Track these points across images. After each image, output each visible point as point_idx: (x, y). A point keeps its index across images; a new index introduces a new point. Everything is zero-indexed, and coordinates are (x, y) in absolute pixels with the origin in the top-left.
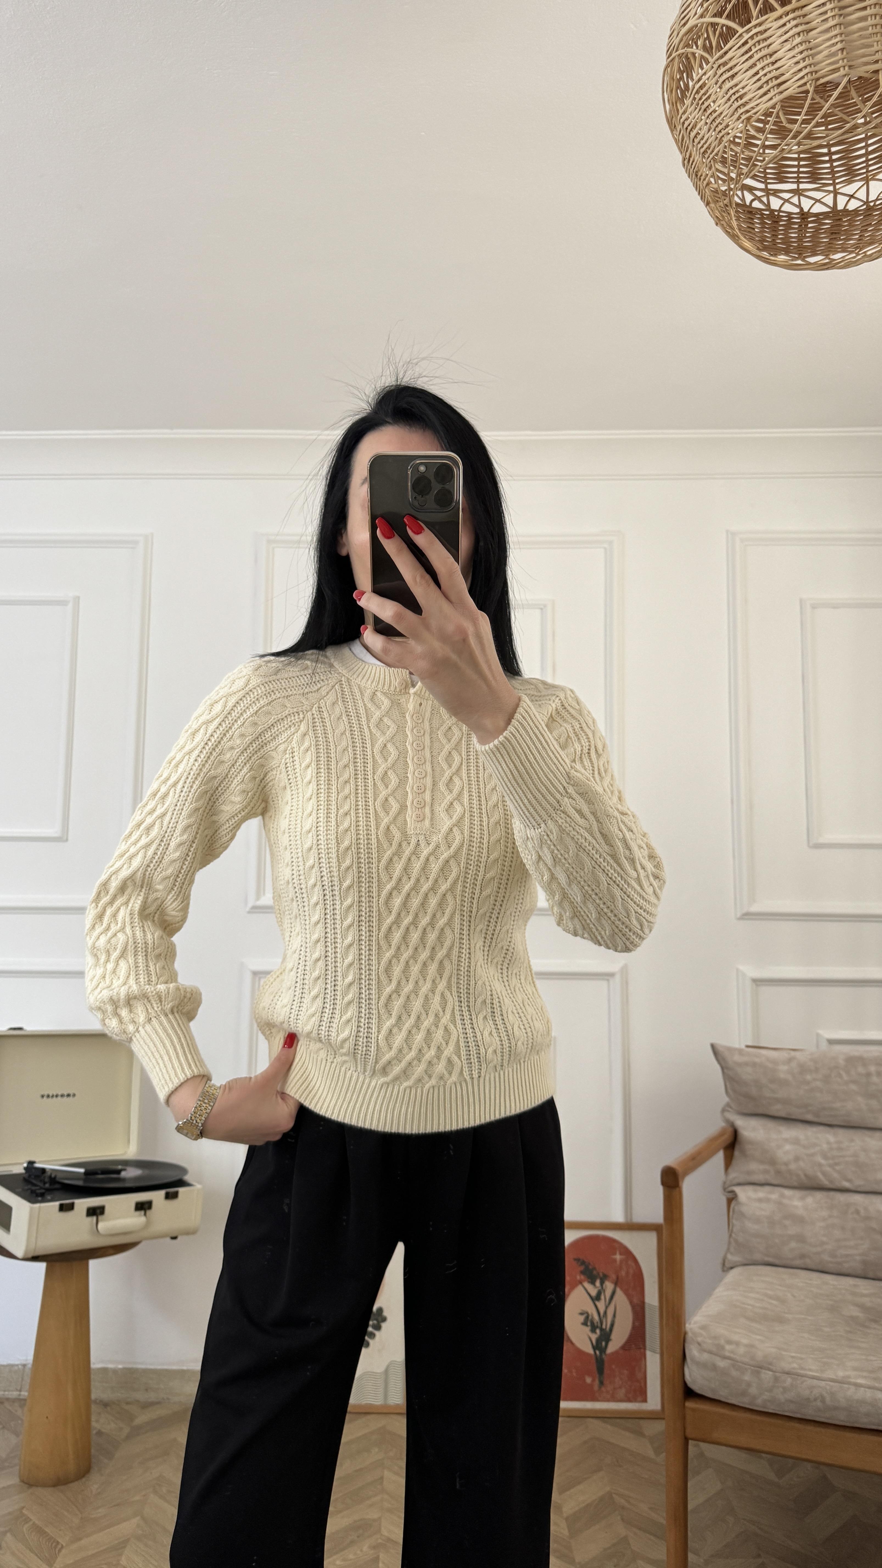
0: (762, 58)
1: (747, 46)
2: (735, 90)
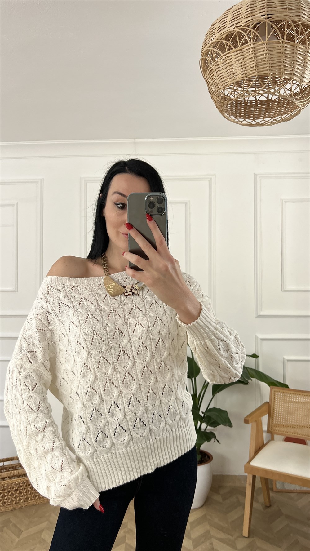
0: (229, 66)
1: (224, 61)
2: (221, 75)
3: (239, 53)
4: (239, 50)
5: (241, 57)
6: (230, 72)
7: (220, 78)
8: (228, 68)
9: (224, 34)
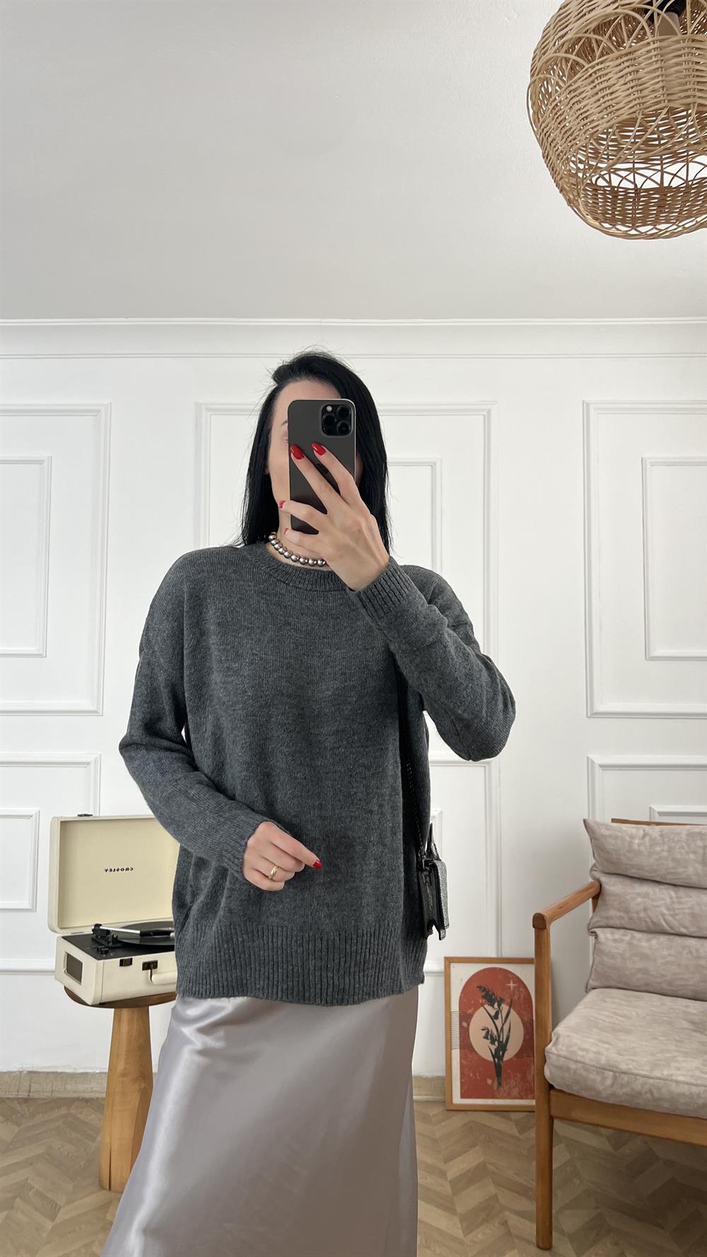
0: (603, 89)
1: (591, 79)
2: (582, 111)
3: (627, 61)
4: (626, 55)
5: (631, 69)
6: (604, 102)
7: (581, 117)
8: (600, 95)
9: (591, 23)
